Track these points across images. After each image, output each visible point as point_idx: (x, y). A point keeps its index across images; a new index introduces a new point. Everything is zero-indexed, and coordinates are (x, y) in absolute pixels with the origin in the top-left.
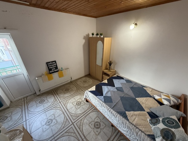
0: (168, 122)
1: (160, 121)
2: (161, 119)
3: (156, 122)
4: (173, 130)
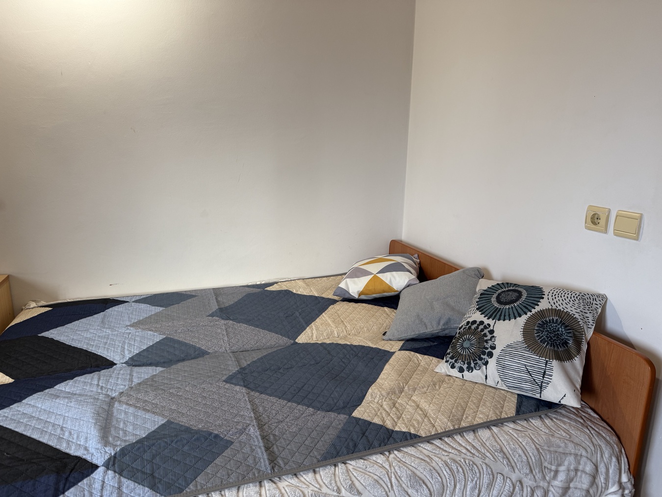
0: (503, 300)
1: (482, 323)
2: (478, 317)
3: (482, 339)
4: (544, 305)
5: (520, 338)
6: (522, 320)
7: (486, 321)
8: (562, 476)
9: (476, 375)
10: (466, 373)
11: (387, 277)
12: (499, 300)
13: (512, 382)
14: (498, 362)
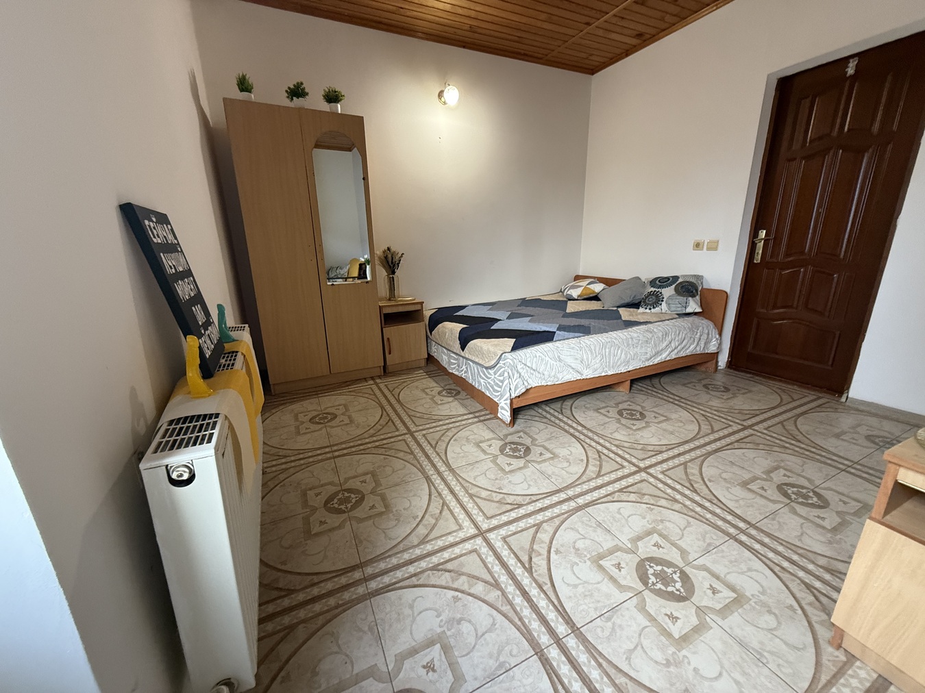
0: (661, 282)
1: (655, 291)
2: (653, 289)
3: (657, 296)
4: (680, 280)
5: (674, 293)
6: (674, 286)
7: (657, 290)
8: (699, 334)
9: (657, 310)
10: (652, 310)
11: (591, 287)
12: (659, 281)
13: (673, 309)
14: (666, 303)
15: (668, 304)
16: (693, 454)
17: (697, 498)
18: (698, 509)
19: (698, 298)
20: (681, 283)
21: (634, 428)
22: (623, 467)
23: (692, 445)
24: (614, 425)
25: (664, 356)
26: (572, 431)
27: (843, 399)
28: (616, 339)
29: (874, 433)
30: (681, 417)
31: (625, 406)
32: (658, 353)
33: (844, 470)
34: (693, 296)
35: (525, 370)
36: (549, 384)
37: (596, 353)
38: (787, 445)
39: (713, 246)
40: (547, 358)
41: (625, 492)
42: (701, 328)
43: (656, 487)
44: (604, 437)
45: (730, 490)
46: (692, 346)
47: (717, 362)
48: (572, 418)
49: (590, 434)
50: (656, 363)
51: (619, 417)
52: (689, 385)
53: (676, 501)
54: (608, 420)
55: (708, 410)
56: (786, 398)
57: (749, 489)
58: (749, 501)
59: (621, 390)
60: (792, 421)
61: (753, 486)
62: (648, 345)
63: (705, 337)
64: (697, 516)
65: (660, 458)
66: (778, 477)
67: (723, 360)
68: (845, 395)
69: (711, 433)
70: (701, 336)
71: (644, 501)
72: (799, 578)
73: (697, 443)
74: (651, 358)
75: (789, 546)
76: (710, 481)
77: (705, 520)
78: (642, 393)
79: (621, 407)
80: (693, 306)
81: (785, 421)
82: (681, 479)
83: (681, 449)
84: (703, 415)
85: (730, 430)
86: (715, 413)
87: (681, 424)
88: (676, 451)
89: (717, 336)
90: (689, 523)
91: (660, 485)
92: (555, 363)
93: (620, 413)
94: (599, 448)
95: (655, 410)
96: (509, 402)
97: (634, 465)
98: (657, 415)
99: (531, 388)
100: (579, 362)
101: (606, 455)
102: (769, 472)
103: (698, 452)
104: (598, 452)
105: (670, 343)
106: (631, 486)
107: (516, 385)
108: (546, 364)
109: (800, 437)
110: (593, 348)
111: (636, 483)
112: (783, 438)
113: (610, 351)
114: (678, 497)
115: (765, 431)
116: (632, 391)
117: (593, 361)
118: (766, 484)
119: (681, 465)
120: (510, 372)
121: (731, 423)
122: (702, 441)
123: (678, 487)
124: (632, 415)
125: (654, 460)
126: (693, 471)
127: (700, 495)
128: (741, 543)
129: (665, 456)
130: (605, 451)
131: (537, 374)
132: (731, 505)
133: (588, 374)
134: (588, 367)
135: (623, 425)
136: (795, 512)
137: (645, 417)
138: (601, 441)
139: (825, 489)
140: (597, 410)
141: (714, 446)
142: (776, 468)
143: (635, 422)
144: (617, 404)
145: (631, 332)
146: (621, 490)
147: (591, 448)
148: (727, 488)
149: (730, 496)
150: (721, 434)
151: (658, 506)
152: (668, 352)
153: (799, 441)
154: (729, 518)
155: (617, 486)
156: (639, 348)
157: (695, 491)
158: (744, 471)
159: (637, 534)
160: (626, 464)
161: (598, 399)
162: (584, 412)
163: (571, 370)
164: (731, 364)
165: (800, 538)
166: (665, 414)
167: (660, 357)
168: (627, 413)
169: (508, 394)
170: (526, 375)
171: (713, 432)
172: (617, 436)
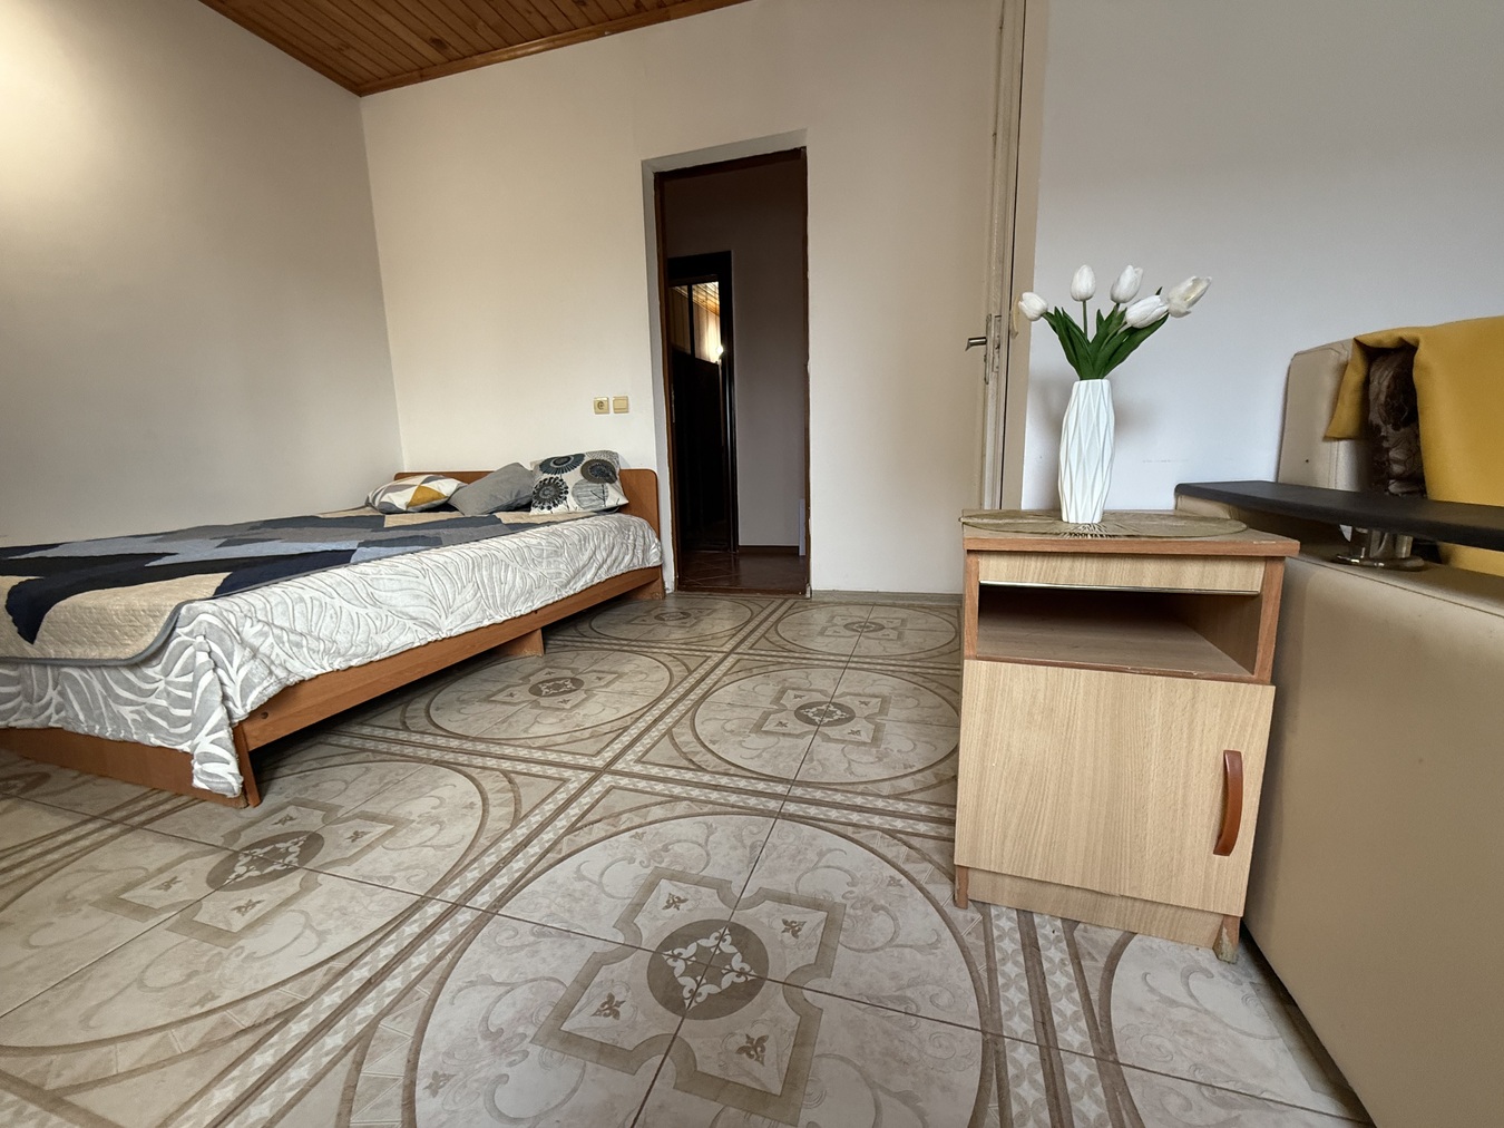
0: (558, 464)
2: (547, 476)
3: (556, 486)
4: (587, 459)
5: (582, 478)
6: (579, 468)
7: (554, 476)
9: (561, 508)
10: (553, 509)
12: (554, 463)
13: (586, 504)
14: (573, 494)
15: (577, 497)
16: (675, 713)
17: (706, 778)
18: (714, 795)
19: (618, 483)
20: (588, 463)
21: (568, 706)
22: (564, 781)
23: (668, 701)
24: (528, 714)
25: (589, 576)
26: (435, 755)
27: (808, 595)
28: (498, 550)
29: (849, 621)
30: (639, 666)
31: (542, 676)
32: (578, 573)
33: (845, 668)
34: (611, 481)
35: (271, 639)
36: (354, 663)
37: (460, 579)
38: (781, 660)
39: (622, 408)
40: (337, 602)
41: (581, 828)
42: (632, 529)
43: (636, 791)
44: (512, 742)
45: (743, 744)
46: (627, 558)
47: (663, 583)
48: (432, 729)
49: (481, 747)
50: (578, 590)
51: (535, 697)
52: (636, 622)
53: (677, 799)
54: (512, 709)
55: (674, 646)
56: (756, 609)
57: (766, 732)
58: (773, 750)
59: (528, 653)
60: (772, 630)
61: (770, 726)
62: (559, 559)
63: (640, 542)
64: (718, 808)
65: (626, 739)
66: (790, 701)
67: (669, 576)
68: (808, 589)
69: (690, 674)
70: (635, 540)
71: (623, 827)
72: (878, 829)
73: (675, 695)
74: (569, 582)
75: (845, 788)
76: (714, 742)
77: (730, 809)
78: (567, 649)
79: (534, 680)
80: (615, 497)
81: (766, 632)
82: (671, 758)
83: (656, 712)
84: (669, 655)
85: (711, 663)
86: (684, 647)
87: (644, 676)
88: (649, 718)
89: (656, 541)
90: (709, 827)
91: (642, 784)
92: (362, 611)
93: (536, 691)
94: (506, 765)
95: (594, 668)
96: (225, 734)
97: (584, 768)
98: (600, 675)
99: (302, 682)
100: (425, 601)
101: (525, 774)
102: (777, 700)
103: (681, 707)
104: (505, 773)
105: (594, 553)
106: (588, 811)
107: (246, 679)
108: (338, 615)
109: (789, 646)
110: (452, 570)
111: (598, 801)
112: (774, 653)
113: (491, 577)
114: (677, 790)
115: (751, 652)
116: (547, 651)
117: (458, 598)
118: (782, 716)
119: (663, 736)
120: (216, 648)
121: (708, 654)
122: (681, 690)
123: (671, 773)
124: (558, 687)
125: (617, 746)
126: (683, 739)
127: (708, 772)
128: (791, 817)
129: (634, 732)
130: (521, 767)
131: (313, 644)
132: (754, 765)
133: (451, 626)
134: (449, 611)
135: (544, 708)
136: (828, 739)
137: (582, 683)
138: (508, 751)
139: (841, 696)
140: (488, 699)
141: (699, 692)
142: (783, 692)
143: (566, 697)
144: (526, 678)
145: (525, 537)
146: (572, 829)
147: (487, 772)
148: (740, 743)
149: (748, 753)
150: (702, 671)
151: (651, 823)
152: (593, 570)
153: (790, 651)
154: (761, 786)
155: (562, 823)
156: (544, 564)
157: (700, 768)
158: (750, 710)
159: (629, 901)
160: (567, 773)
161: (486, 681)
162: (459, 712)
163: (410, 623)
164: (681, 583)
165: (849, 770)
166: (613, 669)
167: (584, 580)
168: (548, 688)
169: (219, 714)
170: (277, 650)
171: (690, 672)
172: (538, 730)
